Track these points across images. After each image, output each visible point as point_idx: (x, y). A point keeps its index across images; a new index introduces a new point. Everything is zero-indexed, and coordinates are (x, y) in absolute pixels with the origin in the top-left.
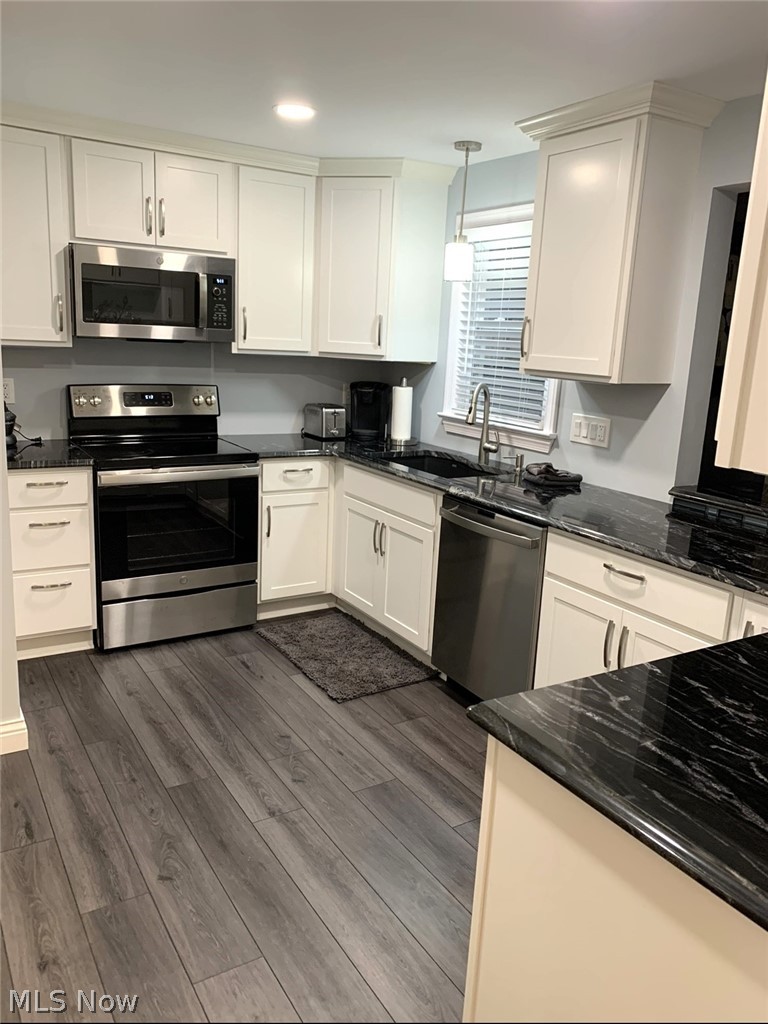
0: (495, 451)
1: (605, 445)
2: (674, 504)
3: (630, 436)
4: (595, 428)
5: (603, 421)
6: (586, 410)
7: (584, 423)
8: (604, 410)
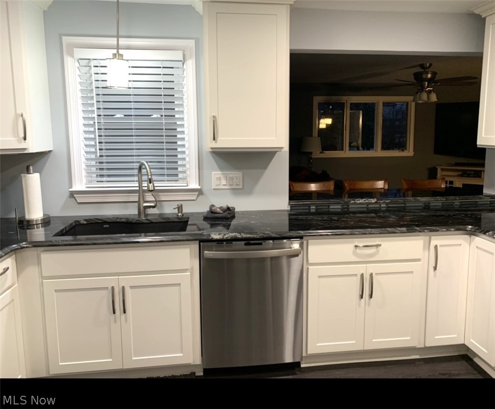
0: (154, 207)
1: (241, 187)
2: (291, 209)
3: (256, 180)
4: (232, 179)
5: (237, 174)
6: (221, 169)
7: (222, 177)
8: (236, 168)
